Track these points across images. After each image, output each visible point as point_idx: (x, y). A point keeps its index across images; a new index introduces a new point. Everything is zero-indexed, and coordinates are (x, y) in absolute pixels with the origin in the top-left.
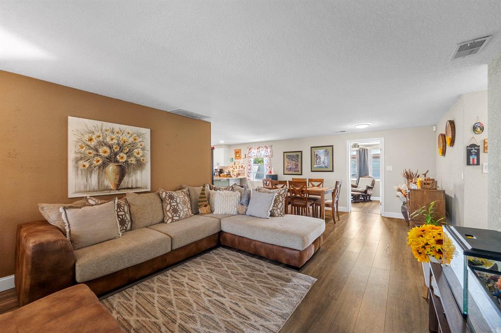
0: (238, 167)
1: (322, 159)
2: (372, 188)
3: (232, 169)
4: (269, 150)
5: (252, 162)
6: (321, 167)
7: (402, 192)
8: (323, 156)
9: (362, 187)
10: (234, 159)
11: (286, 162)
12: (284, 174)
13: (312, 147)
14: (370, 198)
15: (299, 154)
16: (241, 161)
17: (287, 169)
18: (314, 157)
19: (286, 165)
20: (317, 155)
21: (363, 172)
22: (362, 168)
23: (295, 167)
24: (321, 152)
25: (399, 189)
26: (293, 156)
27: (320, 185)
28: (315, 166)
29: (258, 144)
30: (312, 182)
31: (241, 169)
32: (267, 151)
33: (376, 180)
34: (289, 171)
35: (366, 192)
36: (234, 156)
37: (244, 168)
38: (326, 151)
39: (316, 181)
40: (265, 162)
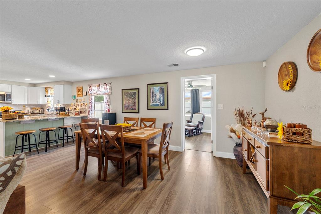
0: (80, 105)
1: (158, 97)
2: (202, 123)
3: (74, 107)
4: (108, 87)
5: (93, 100)
6: (156, 105)
7: (235, 133)
8: (158, 93)
9: (195, 123)
10: (76, 97)
11: (124, 100)
12: (123, 112)
13: (148, 85)
14: (201, 131)
15: (137, 91)
16: (83, 99)
17: (125, 107)
18: (150, 95)
19: (124, 102)
20: (153, 92)
21: (195, 109)
22: (195, 106)
23: (132, 105)
24: (156, 89)
25: (233, 130)
26: (130, 94)
27: (152, 125)
28: (151, 104)
29: (99, 82)
30: (144, 122)
31: (83, 107)
32: (106, 89)
33: (205, 116)
34: (127, 109)
35: (198, 126)
36: (76, 94)
37: (86, 106)
38: (161, 88)
39: (148, 120)
40: (105, 100)
